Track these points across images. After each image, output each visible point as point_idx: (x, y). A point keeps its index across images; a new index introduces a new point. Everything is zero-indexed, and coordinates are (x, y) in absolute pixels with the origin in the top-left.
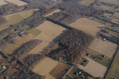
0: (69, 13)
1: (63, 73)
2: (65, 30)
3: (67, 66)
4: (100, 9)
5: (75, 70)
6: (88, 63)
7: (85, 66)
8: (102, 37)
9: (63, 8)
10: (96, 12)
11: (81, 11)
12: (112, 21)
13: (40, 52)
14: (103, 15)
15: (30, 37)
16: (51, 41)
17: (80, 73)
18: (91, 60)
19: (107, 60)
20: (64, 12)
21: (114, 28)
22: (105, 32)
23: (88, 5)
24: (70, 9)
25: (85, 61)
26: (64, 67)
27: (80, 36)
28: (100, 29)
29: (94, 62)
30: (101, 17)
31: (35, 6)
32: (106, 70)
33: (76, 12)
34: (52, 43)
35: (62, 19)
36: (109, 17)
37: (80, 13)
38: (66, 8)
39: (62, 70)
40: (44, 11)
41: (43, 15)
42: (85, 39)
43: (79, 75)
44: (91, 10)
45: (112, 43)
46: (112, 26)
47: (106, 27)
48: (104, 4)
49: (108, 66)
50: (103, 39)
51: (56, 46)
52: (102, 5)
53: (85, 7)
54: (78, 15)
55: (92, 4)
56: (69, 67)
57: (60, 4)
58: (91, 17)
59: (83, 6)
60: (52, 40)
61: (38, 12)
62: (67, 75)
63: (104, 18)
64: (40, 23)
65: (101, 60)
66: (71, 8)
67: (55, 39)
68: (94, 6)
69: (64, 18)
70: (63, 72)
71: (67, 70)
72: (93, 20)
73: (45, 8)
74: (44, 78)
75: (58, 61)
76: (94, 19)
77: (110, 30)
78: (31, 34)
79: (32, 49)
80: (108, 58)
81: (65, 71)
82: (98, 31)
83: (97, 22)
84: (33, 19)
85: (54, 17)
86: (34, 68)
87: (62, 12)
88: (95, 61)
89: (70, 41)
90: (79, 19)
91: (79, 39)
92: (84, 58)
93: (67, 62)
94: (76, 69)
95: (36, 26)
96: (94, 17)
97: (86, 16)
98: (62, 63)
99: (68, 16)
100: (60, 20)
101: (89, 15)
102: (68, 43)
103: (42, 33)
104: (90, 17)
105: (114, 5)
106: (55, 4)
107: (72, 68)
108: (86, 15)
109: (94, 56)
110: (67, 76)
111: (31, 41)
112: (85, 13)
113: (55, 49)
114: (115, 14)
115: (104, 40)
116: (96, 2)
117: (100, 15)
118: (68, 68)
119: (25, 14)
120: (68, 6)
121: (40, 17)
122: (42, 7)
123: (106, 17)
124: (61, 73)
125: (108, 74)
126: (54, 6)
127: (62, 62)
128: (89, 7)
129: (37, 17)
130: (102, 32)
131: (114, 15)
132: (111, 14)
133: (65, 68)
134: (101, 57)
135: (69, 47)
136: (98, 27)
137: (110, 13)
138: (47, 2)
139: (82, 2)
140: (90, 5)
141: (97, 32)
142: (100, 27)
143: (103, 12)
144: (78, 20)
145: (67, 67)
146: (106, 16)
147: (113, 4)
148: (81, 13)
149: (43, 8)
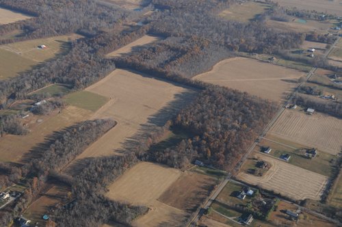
0: (186, 45)
1: (202, 196)
2: (183, 93)
3: (210, 179)
4: (286, 31)
5: (235, 186)
6: (269, 168)
7: (260, 175)
8: (303, 106)
9: (163, 30)
10: (276, 38)
11: (226, 38)
12: (331, 63)
13: (117, 151)
14: (298, 48)
15: (72, 114)
16: (145, 121)
17: (251, 192)
18: (277, 162)
19: (325, 160)
20: (169, 41)
21: (338, 81)
22: (309, 92)
23: (244, 20)
24: (189, 34)
25: (260, 164)
26: (199, 182)
27: (235, 104)
28: (294, 87)
29: (287, 165)
30: (293, 52)
31: (64, 25)
32: (325, 183)
33: (209, 42)
34: (150, 126)
35: (166, 61)
36: (320, 52)
37: (223, 44)
38: (175, 31)
39: (195, 189)
40: (99, 40)
41: (100, 54)
42: (250, 111)
43: (249, 196)
44: (256, 36)
45: (336, 119)
46: (332, 77)
47: (311, 79)
48: (299, 15)
49: (330, 173)
50: (306, 110)
51: (166, 134)
52: (291, 18)
53: (238, 26)
54: (217, 50)
55: (258, 18)
56: (214, 180)
57: (149, 19)
59: (228, 24)
60: (148, 120)
61: (80, 45)
62: (213, 199)
63: (301, 56)
64: (98, 76)
65: (307, 160)
66: (189, 30)
67: (157, 115)
68: (265, 23)
69: (172, 60)
70: (199, 193)
71: (211, 188)
73: (102, 32)
74: (147, 211)
75: (180, 168)
76: (269, 59)
77: (326, 88)
78: (73, 105)
79: (88, 144)
80: (328, 156)
81: (204, 190)
82: (287, 92)
83: (280, 67)
84: (67, 65)
85: (141, 58)
86: (108, 191)
87: (162, 41)
88: (290, 162)
89: (206, 117)
90: (220, 62)
91: (233, 111)
92: (256, 157)
93: (208, 169)
94: (237, 185)
95: (86, 84)
96: (268, 53)
97: (244, 54)
98: (191, 173)
99: (184, 52)
100: (162, 65)
101: (252, 48)
102: (200, 123)
103: (109, 104)
104: (257, 56)
105: (331, 17)
106: (134, 19)
107: (224, 183)
108: (243, 49)
109: (284, 152)
110: (214, 201)
111: (79, 123)
112: (238, 43)
113: (163, 142)
114: (336, 42)
115: (309, 114)
116: (270, 11)
117: (290, 47)
118: (213, 183)
119: (34, 49)
120: (180, 25)
121: (92, 58)
122: (91, 28)
123: (309, 53)
124: (193, 195)
125: (332, 191)
126: (131, 26)
127: (191, 170)
128: (249, 25)
129: (80, 58)
130: (299, 92)
131: (333, 46)
132: (323, 42)
133: (202, 185)
134: (306, 154)
135: (206, 131)
136: (287, 81)
137: (321, 40)
138: (104, 15)
139: (224, 12)
140: (251, 20)
141: (284, 93)
142: (292, 81)
143: (297, 37)
144: (218, 64)
145: (209, 182)
146: (309, 51)
147: (329, 13)
148: (226, 43)
149: (95, 33)
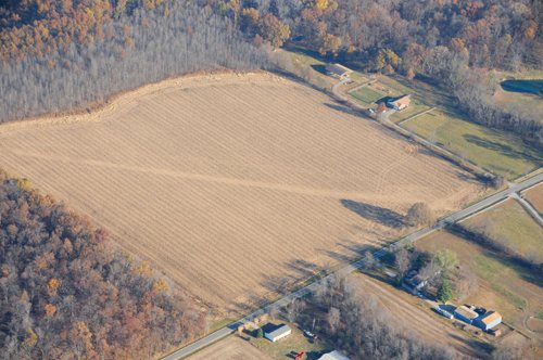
58: (362, 79)
72: (364, 114)
83: (396, 144)
104: (345, 80)
142: (386, 217)
144: (148, 88)
